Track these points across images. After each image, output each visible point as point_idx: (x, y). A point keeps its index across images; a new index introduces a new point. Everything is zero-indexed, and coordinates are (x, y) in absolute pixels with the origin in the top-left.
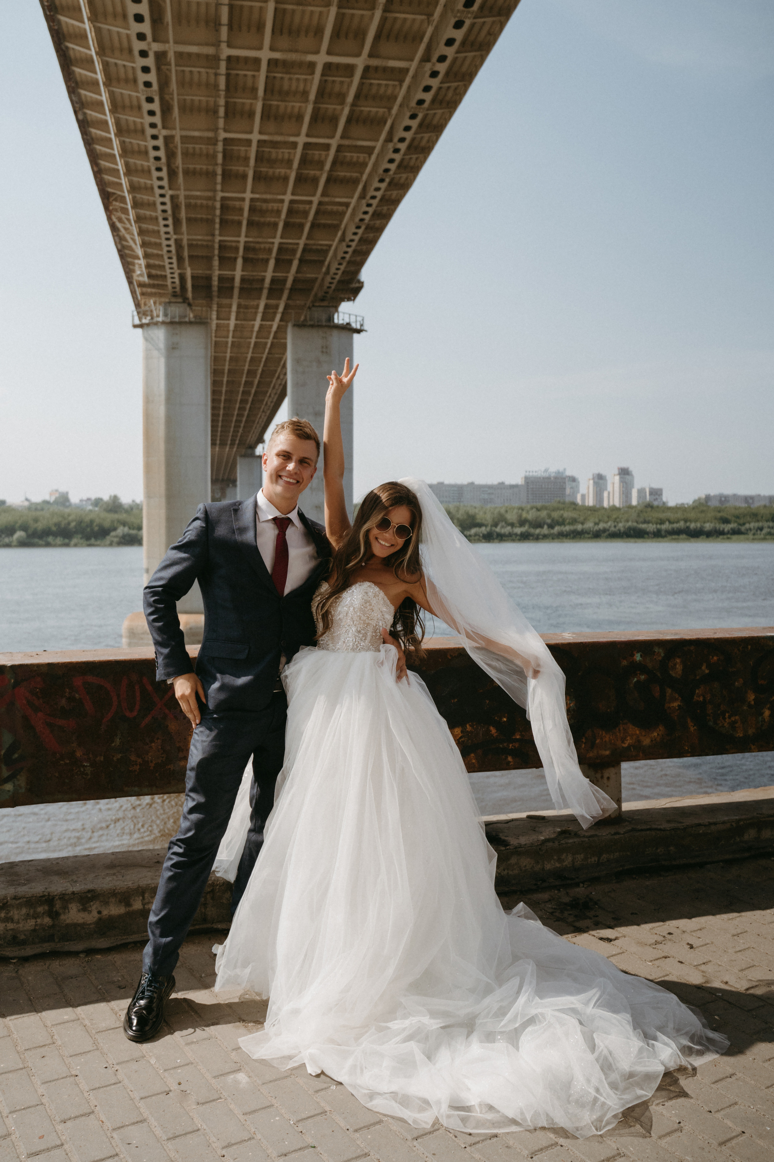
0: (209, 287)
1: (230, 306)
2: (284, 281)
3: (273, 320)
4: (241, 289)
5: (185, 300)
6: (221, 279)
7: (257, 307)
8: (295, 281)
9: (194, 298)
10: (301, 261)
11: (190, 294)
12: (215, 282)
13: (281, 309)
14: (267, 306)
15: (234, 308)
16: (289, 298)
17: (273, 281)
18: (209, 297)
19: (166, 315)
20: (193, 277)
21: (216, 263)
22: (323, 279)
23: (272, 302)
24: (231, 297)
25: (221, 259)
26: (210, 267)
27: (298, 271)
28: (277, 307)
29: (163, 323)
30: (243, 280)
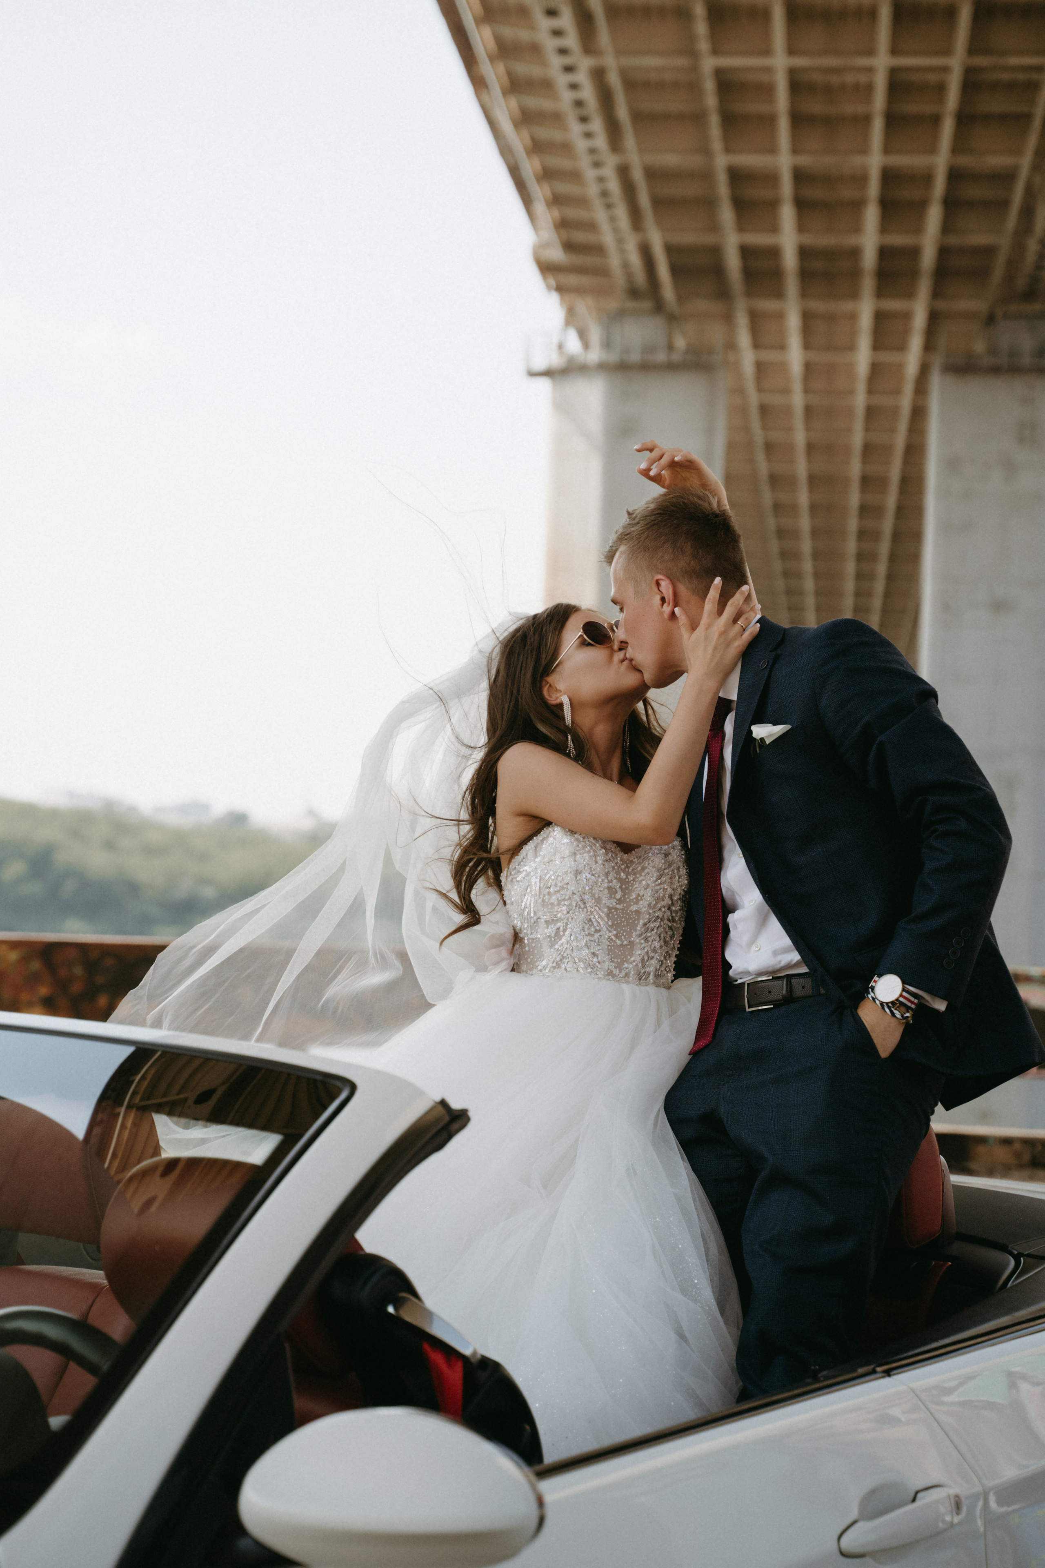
0: (717, 271)
1: (780, 316)
2: (914, 253)
3: (902, 347)
4: (806, 275)
5: (659, 307)
6: (746, 252)
7: (853, 317)
8: (943, 252)
9: (681, 298)
10: (951, 204)
11: (668, 292)
12: (733, 262)
13: (919, 320)
14: (880, 317)
15: (793, 321)
16: (937, 293)
17: (884, 253)
18: (723, 293)
19: (607, 344)
20: (671, 250)
21: (727, 215)
22: (1019, 247)
23: (893, 305)
24: (779, 294)
25: (740, 205)
26: (714, 227)
27: (947, 227)
28: (907, 316)
29: (602, 367)
30: (804, 253)
